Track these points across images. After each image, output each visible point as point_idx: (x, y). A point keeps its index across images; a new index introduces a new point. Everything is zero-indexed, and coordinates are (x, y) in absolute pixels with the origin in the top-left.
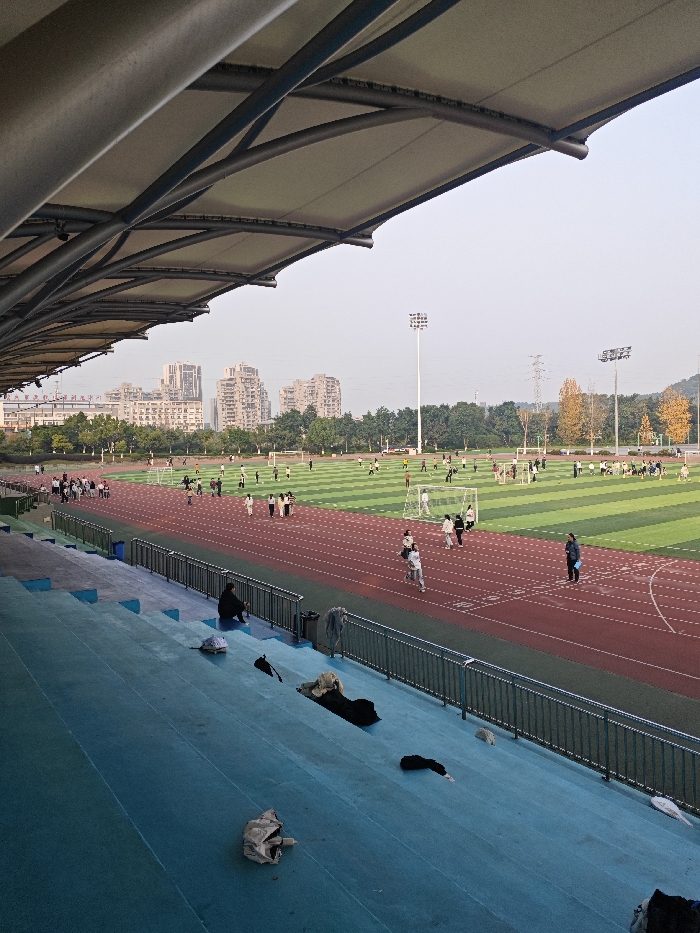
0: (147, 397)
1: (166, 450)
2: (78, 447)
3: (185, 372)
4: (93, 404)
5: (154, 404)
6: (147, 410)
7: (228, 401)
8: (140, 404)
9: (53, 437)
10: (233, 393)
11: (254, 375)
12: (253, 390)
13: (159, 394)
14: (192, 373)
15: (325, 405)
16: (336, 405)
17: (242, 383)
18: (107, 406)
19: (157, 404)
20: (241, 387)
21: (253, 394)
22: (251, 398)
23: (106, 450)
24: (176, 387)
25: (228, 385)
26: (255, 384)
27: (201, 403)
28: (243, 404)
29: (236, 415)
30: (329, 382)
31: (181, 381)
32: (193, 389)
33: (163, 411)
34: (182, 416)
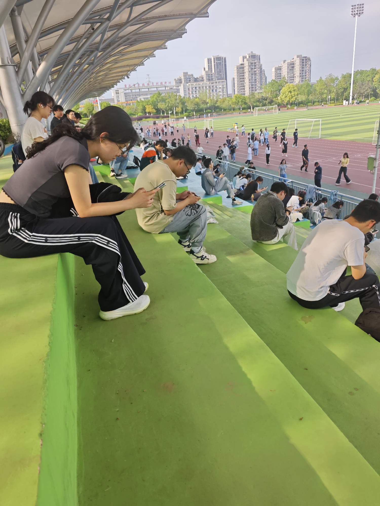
0: (196, 80)
1: (202, 110)
2: (158, 111)
3: (217, 62)
4: (167, 87)
5: (199, 84)
6: (196, 88)
7: (241, 79)
8: (192, 85)
9: (146, 107)
10: (244, 73)
11: (257, 60)
12: (255, 70)
13: (203, 78)
14: (221, 62)
15: (300, 76)
16: (307, 76)
17: (249, 66)
18: (175, 87)
19: (201, 84)
20: (248, 69)
21: (255, 73)
22: (254, 75)
23: (171, 112)
24: (212, 72)
25: (241, 68)
26: (257, 66)
27: (225, 81)
28: (249, 80)
29: (245, 87)
30: (304, 60)
31: (215, 68)
32: (221, 73)
33: (204, 88)
34: (214, 91)
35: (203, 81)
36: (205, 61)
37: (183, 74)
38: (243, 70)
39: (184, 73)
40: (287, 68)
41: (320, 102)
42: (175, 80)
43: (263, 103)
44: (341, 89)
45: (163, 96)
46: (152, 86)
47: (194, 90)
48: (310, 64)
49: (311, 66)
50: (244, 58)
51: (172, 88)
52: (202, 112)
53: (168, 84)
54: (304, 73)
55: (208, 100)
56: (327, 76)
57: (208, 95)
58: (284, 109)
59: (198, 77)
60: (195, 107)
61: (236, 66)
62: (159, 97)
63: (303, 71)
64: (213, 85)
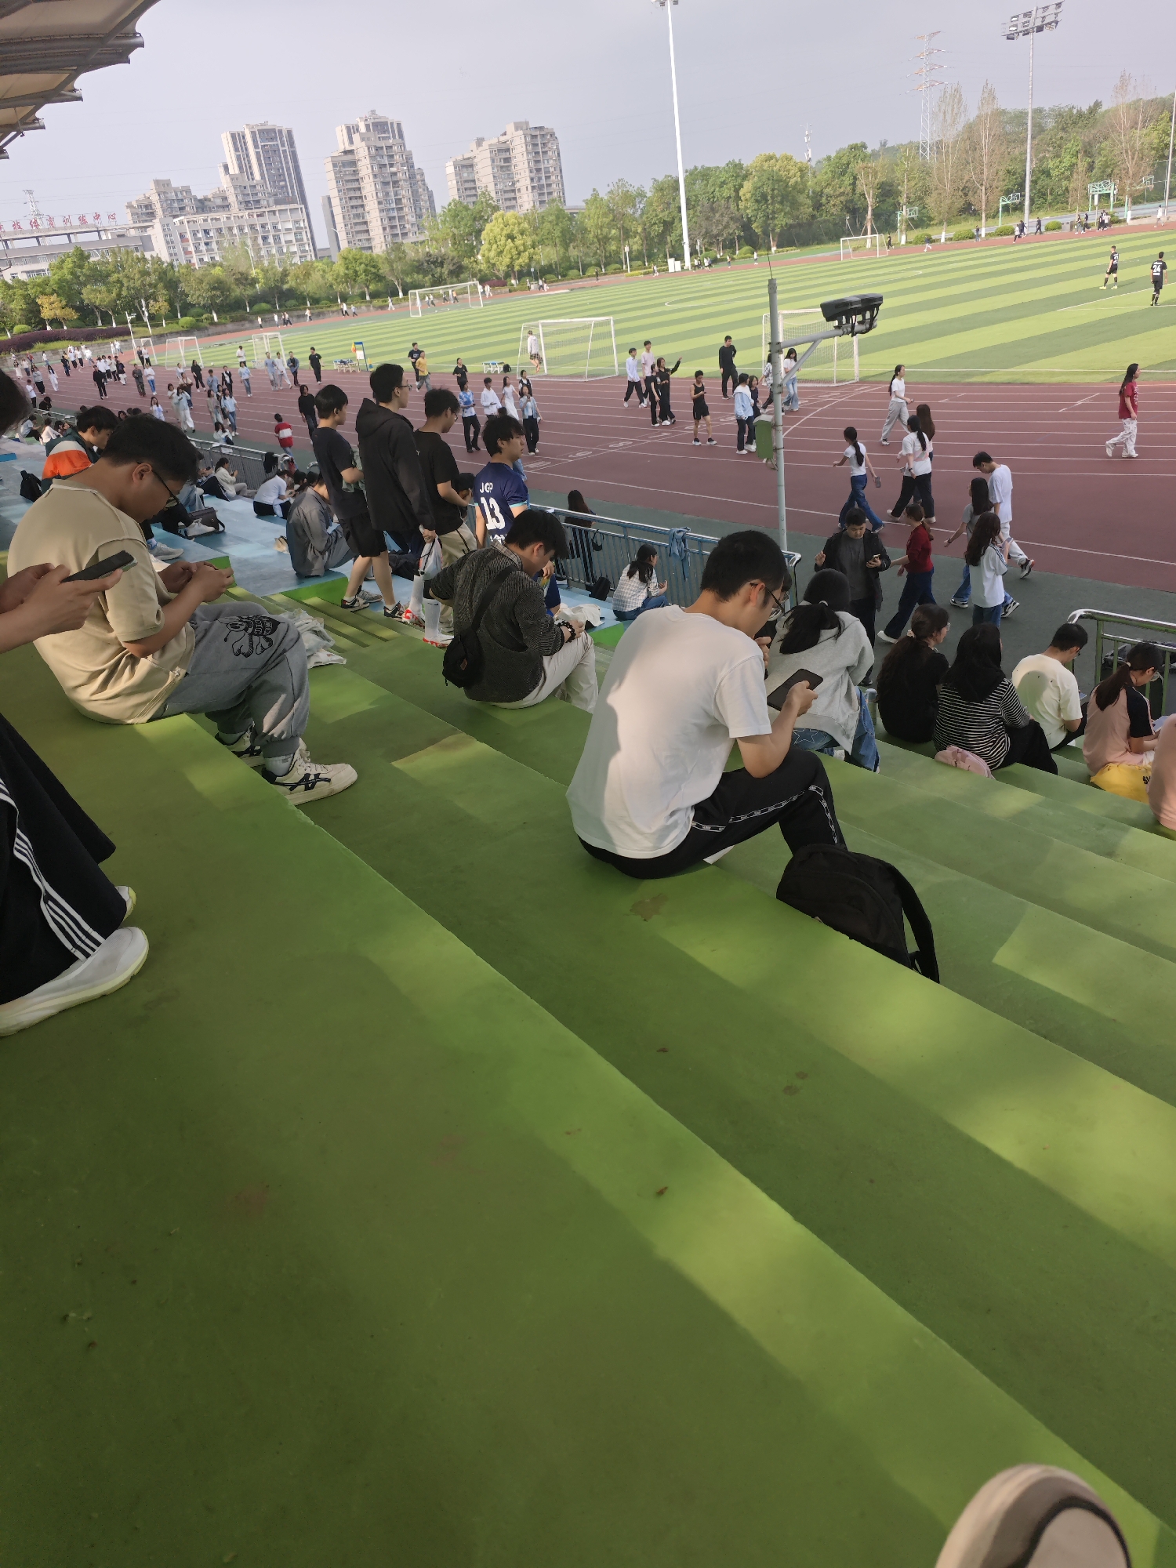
1: (238, 305)
3: (265, 146)
4: (105, 230)
5: (216, 219)
6: (206, 232)
7: (351, 198)
8: (191, 223)
9: (39, 301)
10: (357, 180)
11: (394, 137)
12: (394, 169)
13: (225, 199)
14: (277, 145)
15: (533, 188)
16: (554, 186)
17: (371, 157)
18: (133, 232)
19: (222, 220)
20: (369, 166)
21: (395, 179)
22: (393, 187)
23: (134, 316)
24: (253, 179)
25: (346, 165)
26: (397, 157)
27: (301, 208)
28: (380, 203)
29: (370, 226)
30: (536, 136)
31: (260, 165)
32: (285, 180)
33: (235, 231)
34: (271, 240)
35: (226, 207)
36: (224, 142)
37: (153, 186)
38: (354, 171)
39: (157, 182)
40: (489, 162)
41: (603, 267)
42: (130, 206)
43: (433, 275)
44: (655, 224)
45: (95, 264)
46: (49, 230)
47: (200, 239)
48: (558, 149)
49: (559, 154)
50: (351, 130)
51: (123, 236)
52: (240, 313)
53: (104, 222)
54: (544, 178)
55: (254, 273)
56: (612, 187)
57: (252, 254)
58: (501, 293)
59: (210, 196)
60: (214, 295)
61: (330, 159)
62: (81, 267)
63: (538, 170)
64: (262, 220)
